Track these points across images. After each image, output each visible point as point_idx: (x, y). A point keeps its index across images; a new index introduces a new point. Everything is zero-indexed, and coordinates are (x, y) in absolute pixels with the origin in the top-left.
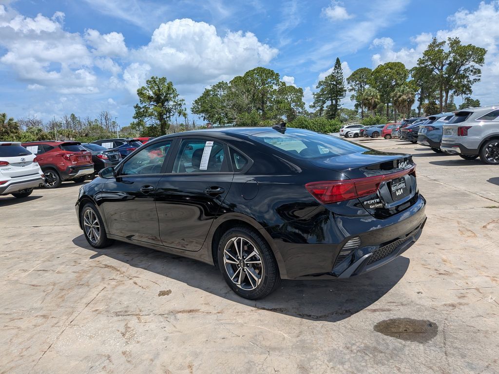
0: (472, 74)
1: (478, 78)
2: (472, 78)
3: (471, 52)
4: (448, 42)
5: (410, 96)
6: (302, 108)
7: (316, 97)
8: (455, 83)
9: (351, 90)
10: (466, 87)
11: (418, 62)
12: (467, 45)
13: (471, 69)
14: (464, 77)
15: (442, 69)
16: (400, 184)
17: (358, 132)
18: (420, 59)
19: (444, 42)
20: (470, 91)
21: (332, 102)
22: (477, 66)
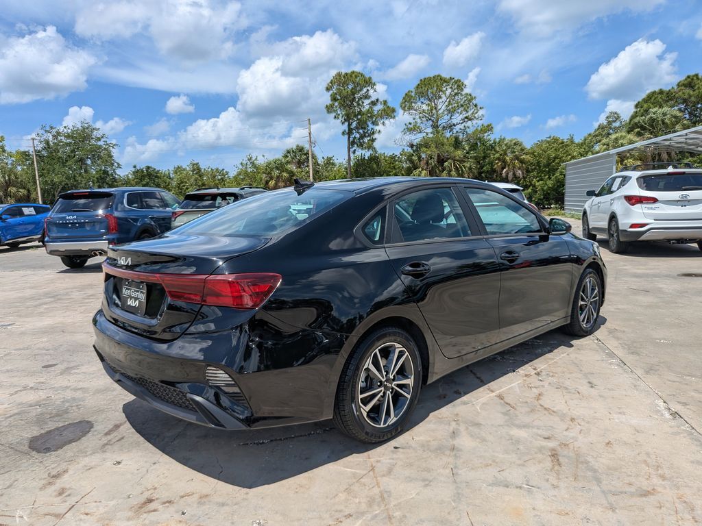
16: (138, 291)
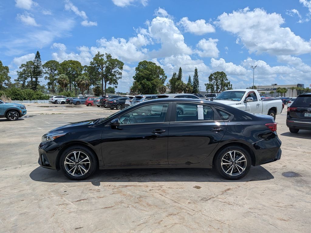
0: (118, 74)
1: (121, 77)
2: (118, 76)
3: (117, 63)
4: (106, 55)
5: (87, 82)
6: (8, 81)
7: (19, 74)
8: (110, 78)
9: (45, 73)
10: (115, 81)
11: (90, 63)
12: (115, 59)
13: (117, 71)
14: (114, 75)
15: (102, 69)
17: (65, 100)
18: (91, 61)
19: (103, 55)
20: (117, 83)
21: (32, 79)
22: (120, 71)
